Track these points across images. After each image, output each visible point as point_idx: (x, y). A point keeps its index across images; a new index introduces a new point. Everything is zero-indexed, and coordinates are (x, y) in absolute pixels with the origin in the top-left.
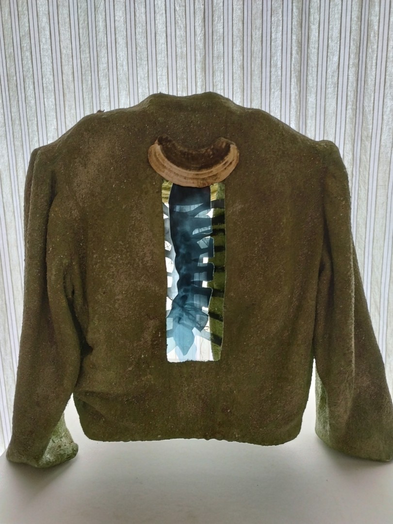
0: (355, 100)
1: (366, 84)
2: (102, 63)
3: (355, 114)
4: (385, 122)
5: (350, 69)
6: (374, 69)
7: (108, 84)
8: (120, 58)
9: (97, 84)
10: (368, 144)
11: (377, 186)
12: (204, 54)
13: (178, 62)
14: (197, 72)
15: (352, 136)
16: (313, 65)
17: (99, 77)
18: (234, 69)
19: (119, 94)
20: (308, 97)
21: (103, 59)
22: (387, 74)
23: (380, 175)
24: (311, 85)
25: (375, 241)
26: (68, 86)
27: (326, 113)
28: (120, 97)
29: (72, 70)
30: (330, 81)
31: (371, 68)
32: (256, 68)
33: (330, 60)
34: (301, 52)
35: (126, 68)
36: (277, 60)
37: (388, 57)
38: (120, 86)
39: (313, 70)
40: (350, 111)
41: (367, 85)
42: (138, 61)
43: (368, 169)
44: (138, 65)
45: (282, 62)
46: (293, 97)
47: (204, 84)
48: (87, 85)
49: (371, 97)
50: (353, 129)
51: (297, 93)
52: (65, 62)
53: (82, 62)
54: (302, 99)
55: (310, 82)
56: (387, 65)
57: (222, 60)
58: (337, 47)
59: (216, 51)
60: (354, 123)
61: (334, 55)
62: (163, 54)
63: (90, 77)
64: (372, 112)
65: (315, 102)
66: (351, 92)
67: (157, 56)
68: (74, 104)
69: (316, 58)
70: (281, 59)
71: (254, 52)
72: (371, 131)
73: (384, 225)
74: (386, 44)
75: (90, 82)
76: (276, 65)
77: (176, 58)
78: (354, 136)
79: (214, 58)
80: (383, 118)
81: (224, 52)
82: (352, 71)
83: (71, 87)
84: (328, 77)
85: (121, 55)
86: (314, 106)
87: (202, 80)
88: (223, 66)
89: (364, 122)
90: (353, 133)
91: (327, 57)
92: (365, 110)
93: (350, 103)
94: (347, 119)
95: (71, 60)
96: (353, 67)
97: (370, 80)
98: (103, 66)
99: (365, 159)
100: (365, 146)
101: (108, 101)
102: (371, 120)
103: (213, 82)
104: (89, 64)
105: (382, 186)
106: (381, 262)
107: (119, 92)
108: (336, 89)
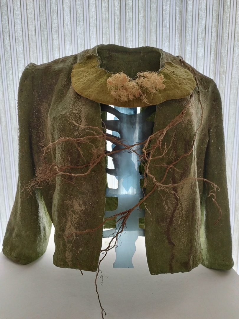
0: (216, 49)
1: (222, 39)
2: (54, 24)
3: (216, 57)
4: (235, 63)
5: (213, 29)
6: (227, 29)
7: (58, 37)
8: (66, 20)
9: (51, 37)
10: (224, 76)
11: (229, 103)
12: (120, 19)
13: (103, 23)
14: (115, 30)
15: (214, 71)
16: (190, 27)
17: (53, 32)
18: (139, 28)
19: (65, 43)
20: (186, 47)
21: (55, 21)
22: (236, 32)
23: (231, 96)
24: (188, 39)
25: (228, 138)
26: (32, 38)
27: (198, 57)
28: (66, 45)
29: (35, 28)
30: (200, 36)
31: (226, 29)
32: (153, 28)
33: (200, 23)
34: (182, 18)
35: (69, 27)
36: (166, 22)
37: (236, 21)
38: (66, 38)
39: (190, 30)
40: (213, 55)
41: (224, 39)
42: (77, 22)
43: (224, 92)
44: (77, 25)
45: (170, 24)
46: (177, 47)
47: (120, 38)
48: (44, 38)
49: (225, 47)
50: (215, 67)
51: (179, 44)
52: (30, 23)
53: (41, 23)
54: (182, 48)
55: (188, 37)
56: (236, 27)
57: (132, 22)
58: (204, 15)
59: (128, 17)
60: (215, 63)
61: (202, 20)
62: (94, 18)
63: (46, 33)
64: (226, 56)
65: (191, 50)
66: (213, 43)
67: (90, 19)
68: (36, 50)
69: (191, 22)
70: (169, 22)
71: (152, 18)
72: (226, 68)
73: (234, 128)
74: (235, 14)
75: (46, 36)
76: (166, 26)
77: (102, 21)
78: (215, 71)
79: (127, 21)
80: (233, 60)
81: (133, 17)
82: (214, 29)
83: (34, 39)
84: (199, 34)
85: (67, 18)
86: (190, 52)
87: (119, 35)
88: (132, 26)
89: (221, 63)
90: (215, 69)
91: (198, 21)
92: (222, 55)
93: (213, 50)
94: (211, 61)
95: (34, 21)
96: (214, 27)
97: (225, 36)
98: (55, 25)
99: (222, 86)
100: (222, 78)
101: (58, 48)
102: (226, 62)
103: (126, 36)
104: (46, 24)
105: (233, 103)
106: (232, 151)
107: (65, 42)
108: (204, 41)
